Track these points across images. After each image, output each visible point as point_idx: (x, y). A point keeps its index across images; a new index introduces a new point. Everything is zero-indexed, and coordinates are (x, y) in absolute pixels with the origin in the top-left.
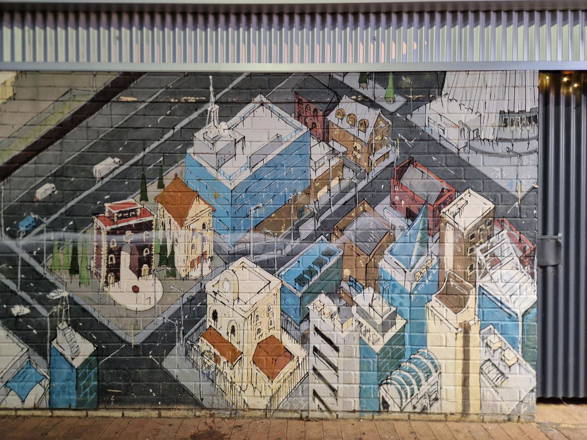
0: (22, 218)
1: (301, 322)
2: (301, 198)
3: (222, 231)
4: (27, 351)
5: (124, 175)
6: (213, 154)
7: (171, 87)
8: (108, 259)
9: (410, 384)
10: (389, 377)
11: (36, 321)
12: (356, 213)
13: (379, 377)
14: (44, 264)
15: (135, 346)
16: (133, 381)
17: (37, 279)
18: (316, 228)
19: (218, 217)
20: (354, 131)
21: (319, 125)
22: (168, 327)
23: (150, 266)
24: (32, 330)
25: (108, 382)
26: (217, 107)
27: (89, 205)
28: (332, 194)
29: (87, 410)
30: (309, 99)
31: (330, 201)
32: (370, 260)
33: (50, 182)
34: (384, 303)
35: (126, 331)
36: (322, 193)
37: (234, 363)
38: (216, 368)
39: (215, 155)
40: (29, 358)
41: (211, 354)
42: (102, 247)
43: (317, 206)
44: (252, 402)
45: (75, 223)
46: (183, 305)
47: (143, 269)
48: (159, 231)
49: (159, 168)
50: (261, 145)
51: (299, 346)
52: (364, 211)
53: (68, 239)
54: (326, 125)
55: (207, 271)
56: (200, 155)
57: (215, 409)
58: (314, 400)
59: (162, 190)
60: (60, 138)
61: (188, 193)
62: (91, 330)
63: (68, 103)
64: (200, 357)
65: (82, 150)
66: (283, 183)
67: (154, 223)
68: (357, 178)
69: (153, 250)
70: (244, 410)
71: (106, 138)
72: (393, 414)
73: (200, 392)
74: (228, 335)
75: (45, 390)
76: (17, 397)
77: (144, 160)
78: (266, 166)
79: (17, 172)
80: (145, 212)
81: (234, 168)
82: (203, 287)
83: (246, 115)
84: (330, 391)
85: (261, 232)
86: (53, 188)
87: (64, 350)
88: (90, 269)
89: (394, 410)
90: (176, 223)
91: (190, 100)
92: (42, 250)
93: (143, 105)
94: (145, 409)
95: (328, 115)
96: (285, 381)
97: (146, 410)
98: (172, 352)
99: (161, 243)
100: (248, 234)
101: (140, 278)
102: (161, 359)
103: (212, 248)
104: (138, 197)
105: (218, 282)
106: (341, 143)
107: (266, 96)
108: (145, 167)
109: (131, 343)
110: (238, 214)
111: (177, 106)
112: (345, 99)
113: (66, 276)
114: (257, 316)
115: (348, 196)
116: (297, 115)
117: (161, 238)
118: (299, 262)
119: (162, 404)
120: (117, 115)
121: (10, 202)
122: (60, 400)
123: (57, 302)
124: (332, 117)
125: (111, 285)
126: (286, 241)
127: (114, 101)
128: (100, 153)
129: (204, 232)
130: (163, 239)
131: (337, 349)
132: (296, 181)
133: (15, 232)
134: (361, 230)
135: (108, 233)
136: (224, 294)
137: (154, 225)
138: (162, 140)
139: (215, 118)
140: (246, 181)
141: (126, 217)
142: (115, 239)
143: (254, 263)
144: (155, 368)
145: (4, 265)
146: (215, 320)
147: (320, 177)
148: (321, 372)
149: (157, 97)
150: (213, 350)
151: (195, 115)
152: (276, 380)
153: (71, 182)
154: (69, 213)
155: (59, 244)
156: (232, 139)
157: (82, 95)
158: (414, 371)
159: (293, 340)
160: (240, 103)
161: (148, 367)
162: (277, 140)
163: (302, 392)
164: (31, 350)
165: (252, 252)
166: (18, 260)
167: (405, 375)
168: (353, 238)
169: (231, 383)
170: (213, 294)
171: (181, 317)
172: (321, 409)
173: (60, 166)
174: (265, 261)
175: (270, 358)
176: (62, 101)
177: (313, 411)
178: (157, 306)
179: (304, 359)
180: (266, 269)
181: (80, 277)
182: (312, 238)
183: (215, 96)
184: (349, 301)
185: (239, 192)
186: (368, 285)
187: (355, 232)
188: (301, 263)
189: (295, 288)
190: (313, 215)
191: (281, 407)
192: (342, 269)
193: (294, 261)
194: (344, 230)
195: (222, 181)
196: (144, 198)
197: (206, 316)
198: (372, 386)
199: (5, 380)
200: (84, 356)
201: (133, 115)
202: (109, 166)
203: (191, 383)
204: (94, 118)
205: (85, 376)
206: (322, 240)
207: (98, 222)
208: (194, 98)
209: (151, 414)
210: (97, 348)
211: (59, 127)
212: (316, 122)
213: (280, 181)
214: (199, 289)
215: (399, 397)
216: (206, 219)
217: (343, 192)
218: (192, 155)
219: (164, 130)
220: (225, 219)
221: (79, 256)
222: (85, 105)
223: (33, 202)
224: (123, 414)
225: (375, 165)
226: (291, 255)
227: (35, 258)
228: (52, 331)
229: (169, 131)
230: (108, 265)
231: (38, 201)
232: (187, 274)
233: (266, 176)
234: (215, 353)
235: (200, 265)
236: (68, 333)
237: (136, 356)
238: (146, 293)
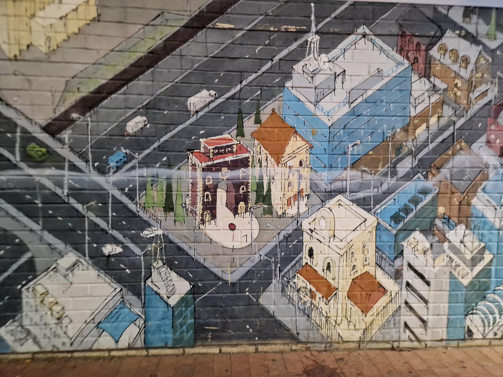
0: (112, 153)
1: (396, 258)
2: (400, 136)
3: (318, 169)
4: (120, 291)
5: (219, 110)
6: (311, 88)
7: (271, 14)
8: (203, 197)
9: (492, 313)
10: (475, 308)
11: (129, 260)
12: (453, 151)
13: (466, 308)
14: (137, 202)
15: (231, 283)
16: (230, 318)
17: (129, 217)
18: (414, 166)
19: (315, 154)
20: (455, 67)
21: (421, 60)
22: (264, 264)
23: (246, 203)
24: (125, 269)
25: (204, 320)
26: (318, 37)
27: (183, 140)
28: (430, 132)
29: (184, 347)
30: (413, 32)
31: (428, 139)
32: (464, 198)
33: (142, 115)
34: (475, 239)
35: (223, 269)
36: (421, 131)
37: (329, 299)
38: (312, 304)
39: (313, 90)
40: (122, 297)
41: (307, 290)
42: (197, 184)
43: (415, 143)
44: (346, 335)
45: (168, 159)
46: (280, 242)
47: (239, 206)
48: (256, 168)
49: (256, 102)
50: (361, 79)
51: (392, 281)
52: (461, 149)
53: (162, 176)
54: (428, 60)
55: (303, 209)
56: (299, 89)
57: (310, 342)
58: (405, 331)
59: (259, 125)
60: (151, 67)
61: (285, 129)
62: (186, 268)
63: (160, 28)
64: (296, 293)
65: (176, 81)
66: (382, 119)
67: (250, 160)
68: (456, 116)
69: (250, 187)
70: (338, 343)
71: (201, 69)
72: (476, 341)
73: (297, 327)
74: (323, 271)
75: (140, 329)
76: (110, 338)
77: (241, 93)
78: (366, 101)
79: (104, 103)
80: (241, 149)
81: (333, 104)
82: (299, 224)
83: (348, 48)
84: (420, 323)
85: (357, 170)
86: (145, 121)
87: (159, 289)
88: (185, 207)
89: (477, 337)
90: (273, 160)
91: (290, 29)
92: (135, 187)
93: (241, 33)
94: (242, 344)
95: (431, 49)
96: (378, 314)
97: (243, 346)
98: (269, 289)
99: (257, 181)
100: (345, 172)
101: (237, 216)
102: (257, 296)
103: (308, 186)
104: (234, 133)
105: (314, 220)
106: (443, 79)
107: (370, 28)
108: (242, 101)
109: (228, 281)
110: (335, 152)
111: (276, 35)
112: (449, 33)
113: (160, 214)
114: (352, 253)
115: (447, 134)
116: (399, 48)
117: (257, 175)
118: (395, 200)
119: (259, 339)
120: (213, 43)
121: (98, 135)
122: (156, 339)
123: (151, 240)
124: (434, 52)
125: (207, 223)
126: (383, 179)
127: (209, 28)
128: (195, 85)
129: (301, 169)
130: (260, 176)
131: (428, 283)
132: (394, 118)
133: (104, 167)
134: (457, 168)
135: (204, 170)
136: (321, 231)
137: (251, 161)
138: (260, 72)
139: (315, 49)
140: (344, 117)
141: (222, 153)
142: (210, 175)
143: (351, 201)
144: (251, 305)
145: (93, 203)
146: (310, 257)
147: (420, 115)
148: (412, 305)
149: (256, 25)
150: (309, 286)
151: (295, 46)
152: (370, 313)
153: (165, 116)
154: (162, 148)
155: (153, 181)
156: (332, 73)
157: (175, 20)
158: (497, 301)
159: (387, 275)
160: (341, 34)
161: (245, 303)
162: (378, 74)
163: (394, 324)
164: (124, 289)
165: (348, 190)
166: (109, 197)
167: (489, 305)
168: (448, 176)
169: (326, 317)
170: (309, 232)
171: (277, 255)
172: (411, 339)
173: (152, 98)
174: (361, 199)
175: (364, 293)
176: (153, 25)
177: (403, 341)
178: (253, 243)
179: (396, 293)
180: (363, 207)
181: (175, 215)
182: (408, 177)
183: (316, 26)
184: (442, 237)
185: (337, 129)
186: (460, 222)
187: (451, 171)
188: (396, 201)
189: (390, 226)
190: (410, 153)
191: (374, 339)
192: (437, 206)
193: (391, 199)
194: (440, 168)
195: (320, 117)
196: (241, 134)
197: (302, 253)
198: (459, 317)
199: (97, 320)
200: (180, 294)
201: (230, 43)
202: (204, 99)
203: (288, 319)
204: (188, 46)
205: (181, 315)
206: (419, 178)
207: (193, 158)
208: (294, 27)
209: (249, 349)
210: (194, 286)
211: (151, 55)
212: (418, 56)
213: (380, 118)
214: (295, 227)
215: (483, 325)
216: (303, 156)
217: (442, 130)
218: (290, 89)
219: (262, 61)
220: (322, 156)
221: (173, 193)
222: (178, 32)
223: (124, 136)
224: (220, 351)
225: (474, 102)
226: (387, 193)
227: (127, 195)
228: (147, 270)
229: (268, 62)
230: (204, 202)
231: (129, 135)
232: (284, 212)
233: (364, 112)
234: (311, 290)
235: (296, 203)
236: (163, 271)
237: (233, 293)
238: (243, 231)
